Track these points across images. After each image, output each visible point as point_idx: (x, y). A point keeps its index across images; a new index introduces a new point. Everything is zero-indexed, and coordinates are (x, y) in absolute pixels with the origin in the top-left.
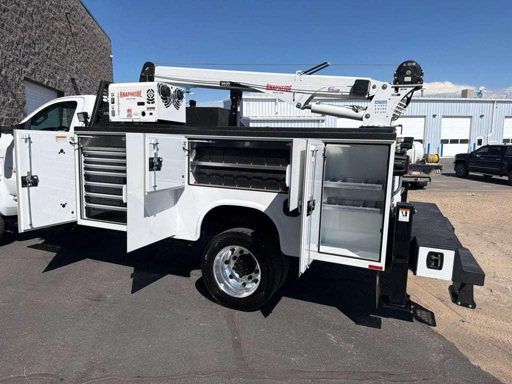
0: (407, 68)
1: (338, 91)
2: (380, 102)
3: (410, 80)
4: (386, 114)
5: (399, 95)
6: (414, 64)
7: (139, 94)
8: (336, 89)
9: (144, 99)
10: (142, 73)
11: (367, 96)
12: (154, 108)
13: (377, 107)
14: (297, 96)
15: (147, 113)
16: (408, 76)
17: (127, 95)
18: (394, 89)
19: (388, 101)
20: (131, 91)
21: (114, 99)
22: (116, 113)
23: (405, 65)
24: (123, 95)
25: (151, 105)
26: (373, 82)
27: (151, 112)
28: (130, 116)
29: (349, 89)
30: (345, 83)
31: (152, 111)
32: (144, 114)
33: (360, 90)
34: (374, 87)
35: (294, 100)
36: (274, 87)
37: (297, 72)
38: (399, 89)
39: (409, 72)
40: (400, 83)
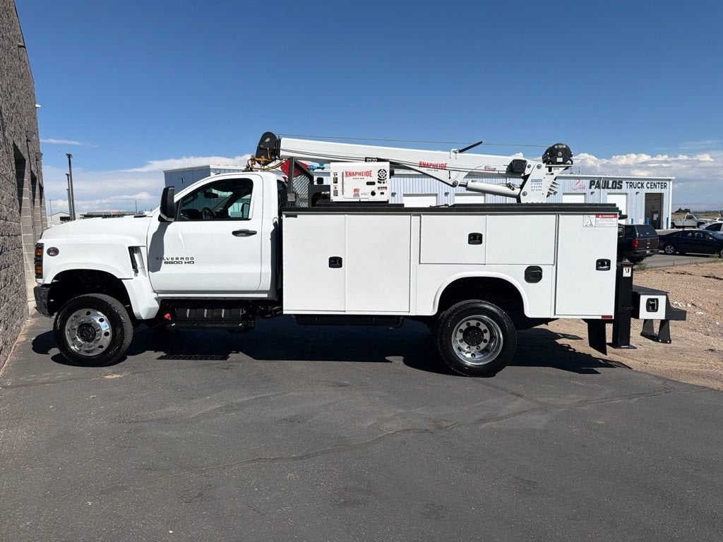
0: (558, 150)
1: (494, 170)
2: (536, 181)
3: (562, 161)
4: (542, 192)
5: (552, 174)
6: (564, 147)
7: (369, 174)
8: (492, 167)
9: (375, 178)
10: (260, 144)
11: (523, 175)
12: (386, 188)
13: (533, 185)
14: (453, 174)
15: (378, 192)
16: (560, 157)
17: (353, 175)
18: (548, 169)
19: (543, 179)
20: (358, 171)
21: (337, 178)
22: (340, 193)
23: (556, 147)
24: (349, 174)
25: (382, 185)
26: (529, 162)
27: (382, 191)
28: (356, 195)
29: (505, 168)
30: (501, 163)
31: (384, 191)
32: (373, 194)
33: (516, 169)
34: (529, 167)
35: (450, 178)
36: (428, 165)
37: (452, 150)
38: (553, 169)
39: (560, 154)
40: (553, 163)
